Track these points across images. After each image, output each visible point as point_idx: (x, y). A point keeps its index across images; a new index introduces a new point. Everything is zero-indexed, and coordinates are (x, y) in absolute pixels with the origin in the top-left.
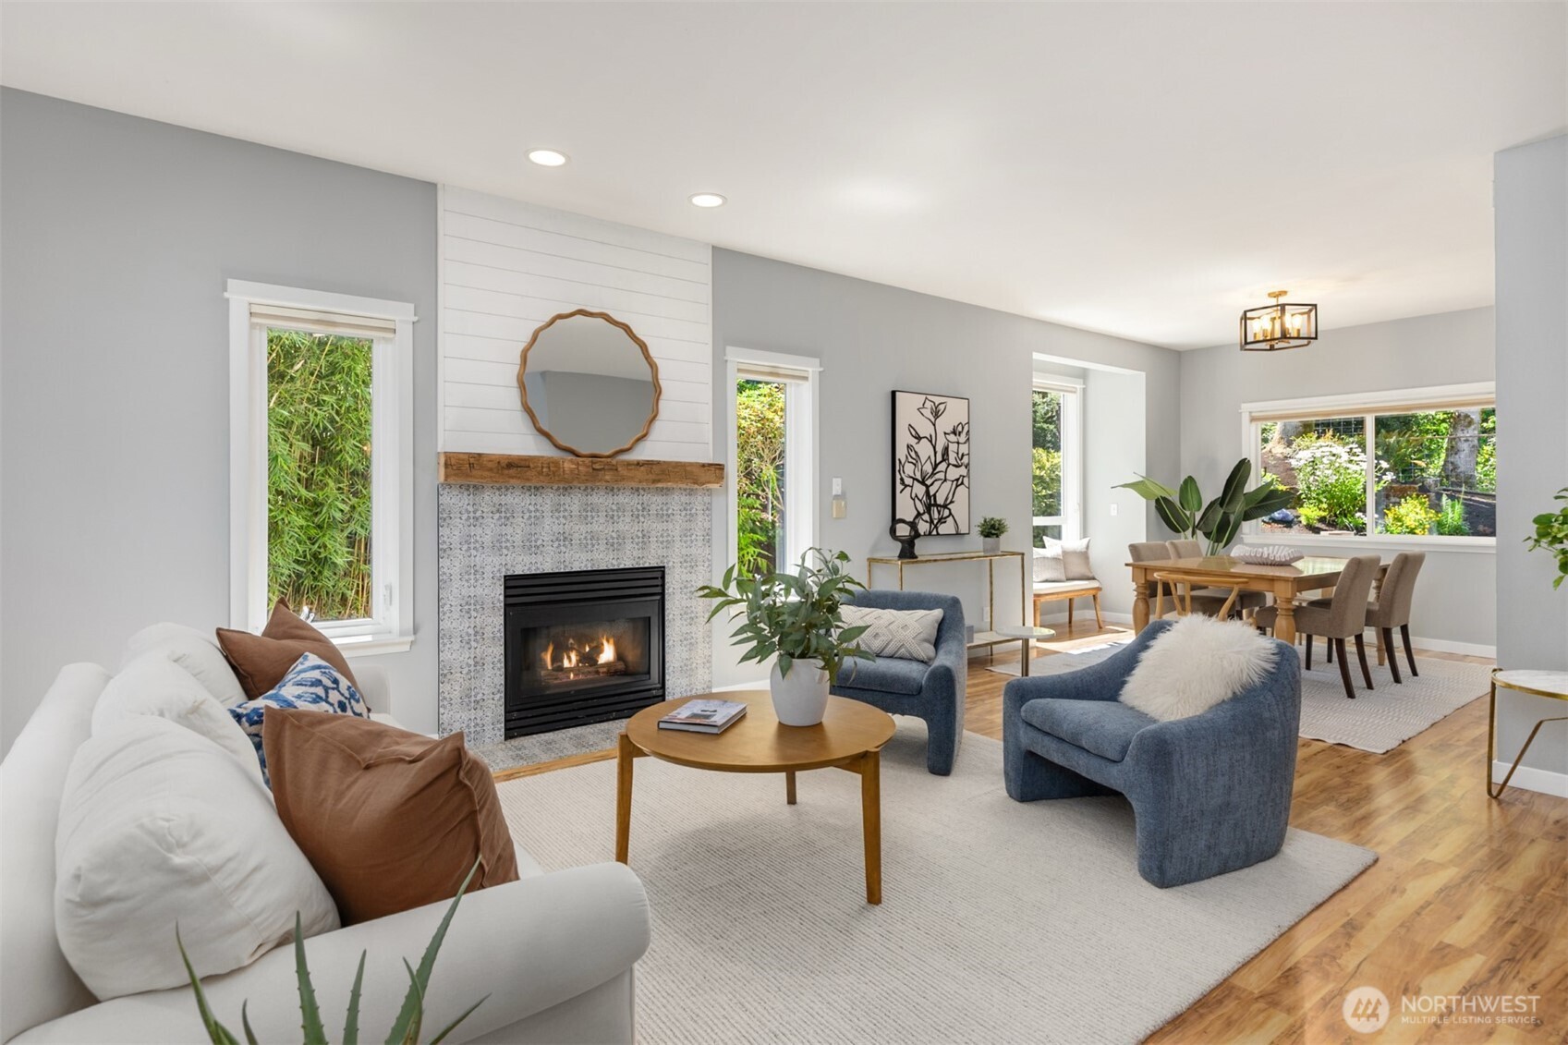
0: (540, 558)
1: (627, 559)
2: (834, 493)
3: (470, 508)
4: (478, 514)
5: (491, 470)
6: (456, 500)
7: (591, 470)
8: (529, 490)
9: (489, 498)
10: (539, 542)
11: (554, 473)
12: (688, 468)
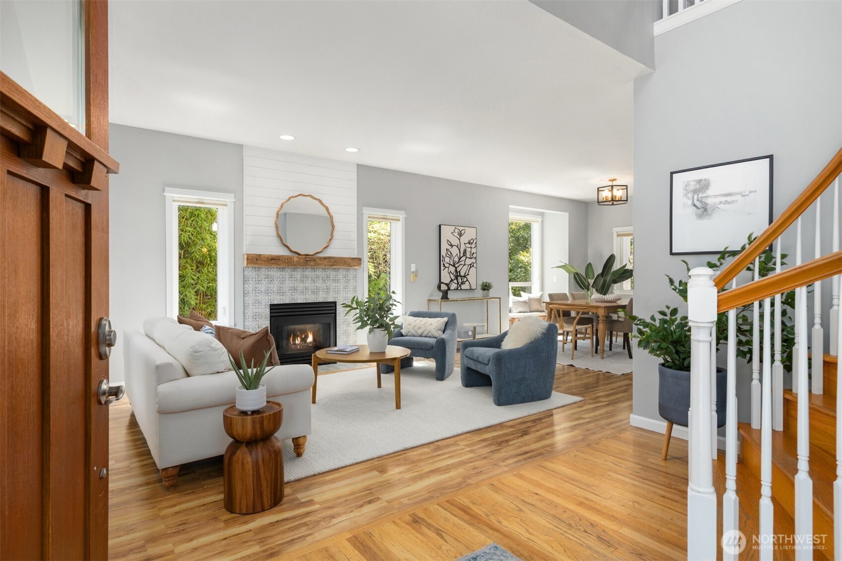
0: (284, 297)
1: (321, 298)
2: (412, 270)
3: (257, 277)
4: (260, 279)
5: (265, 261)
6: (251, 273)
7: (305, 261)
8: (280, 269)
9: (264, 272)
10: (284, 291)
11: (290, 262)
12: (346, 260)
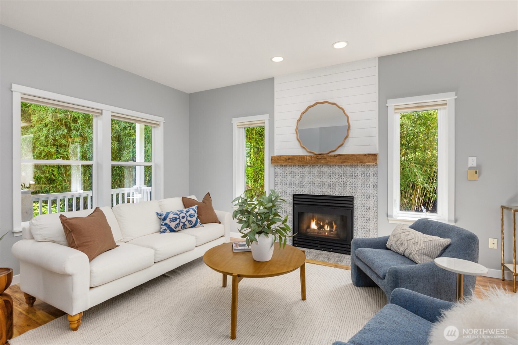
0: (304, 189)
1: (337, 192)
3: (283, 172)
4: (285, 174)
5: (284, 160)
6: (279, 170)
7: (316, 159)
8: (301, 167)
9: (288, 169)
10: (304, 184)
11: (303, 160)
